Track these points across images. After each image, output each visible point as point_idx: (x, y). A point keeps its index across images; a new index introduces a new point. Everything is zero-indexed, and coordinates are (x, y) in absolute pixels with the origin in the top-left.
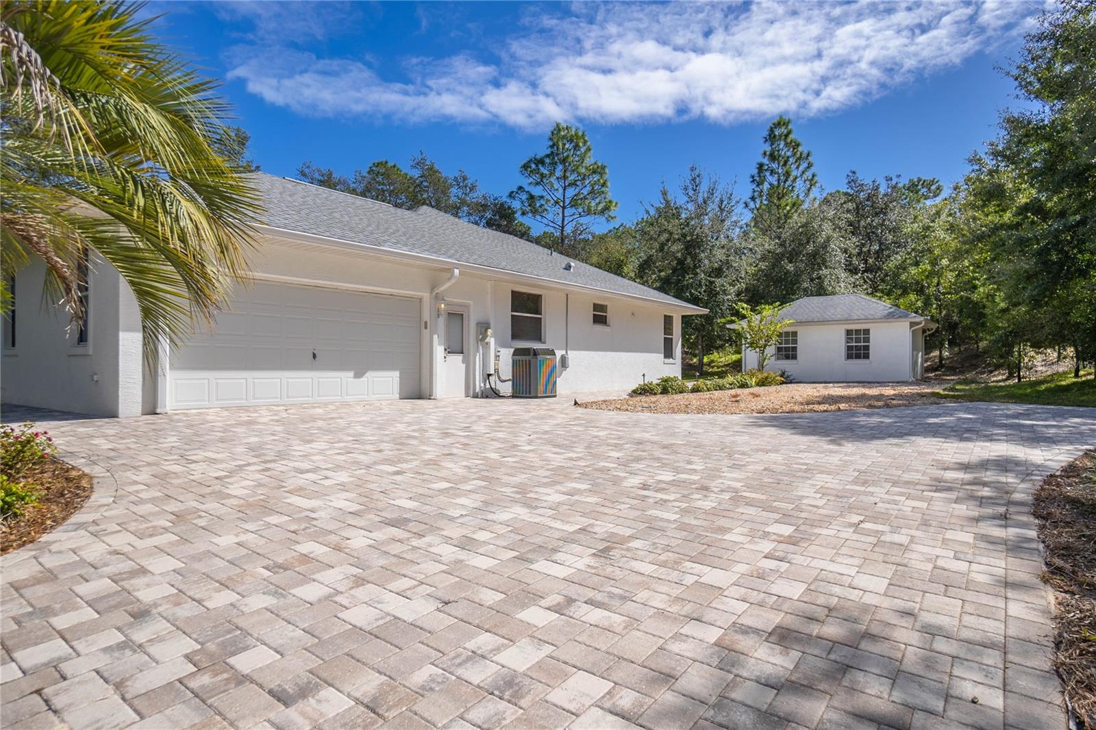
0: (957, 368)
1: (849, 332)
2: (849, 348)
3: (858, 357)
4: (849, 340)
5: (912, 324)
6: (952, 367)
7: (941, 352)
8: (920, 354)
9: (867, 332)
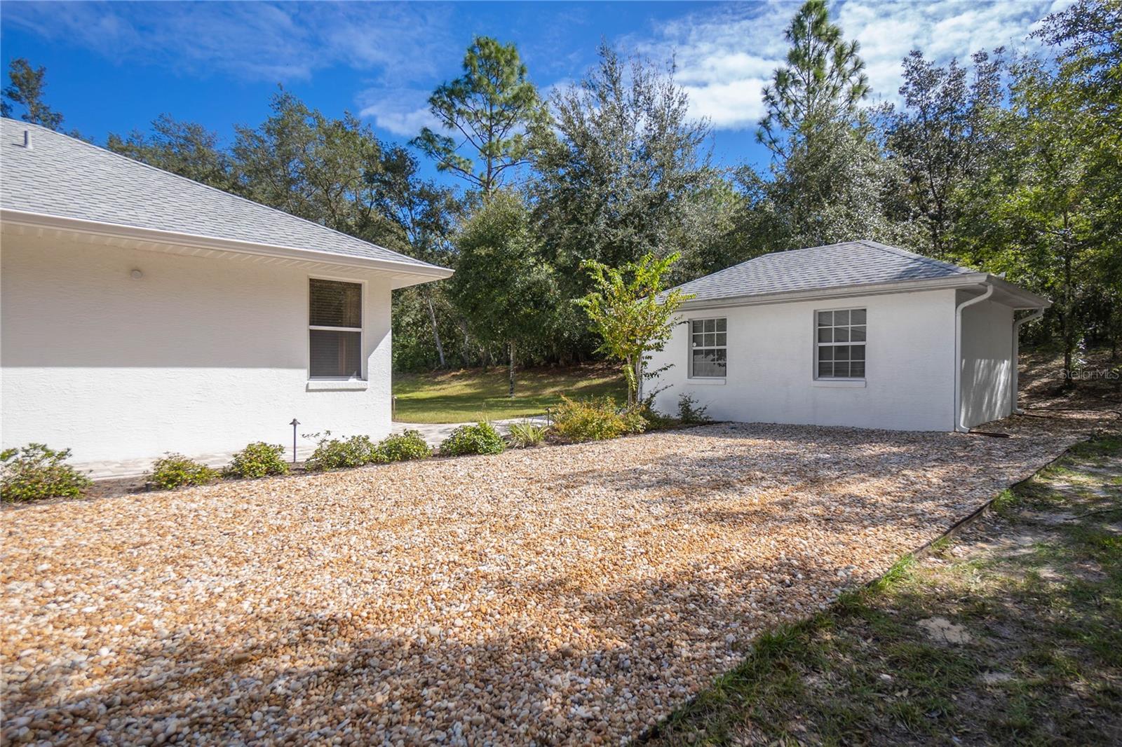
0: (1105, 391)
1: (821, 317)
2: (823, 353)
3: (841, 372)
4: (821, 335)
5: (963, 294)
6: (1094, 389)
7: (1068, 359)
8: (1004, 366)
9: (860, 315)
